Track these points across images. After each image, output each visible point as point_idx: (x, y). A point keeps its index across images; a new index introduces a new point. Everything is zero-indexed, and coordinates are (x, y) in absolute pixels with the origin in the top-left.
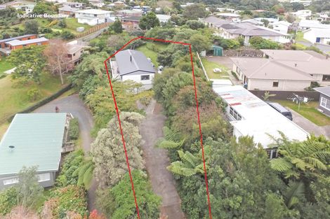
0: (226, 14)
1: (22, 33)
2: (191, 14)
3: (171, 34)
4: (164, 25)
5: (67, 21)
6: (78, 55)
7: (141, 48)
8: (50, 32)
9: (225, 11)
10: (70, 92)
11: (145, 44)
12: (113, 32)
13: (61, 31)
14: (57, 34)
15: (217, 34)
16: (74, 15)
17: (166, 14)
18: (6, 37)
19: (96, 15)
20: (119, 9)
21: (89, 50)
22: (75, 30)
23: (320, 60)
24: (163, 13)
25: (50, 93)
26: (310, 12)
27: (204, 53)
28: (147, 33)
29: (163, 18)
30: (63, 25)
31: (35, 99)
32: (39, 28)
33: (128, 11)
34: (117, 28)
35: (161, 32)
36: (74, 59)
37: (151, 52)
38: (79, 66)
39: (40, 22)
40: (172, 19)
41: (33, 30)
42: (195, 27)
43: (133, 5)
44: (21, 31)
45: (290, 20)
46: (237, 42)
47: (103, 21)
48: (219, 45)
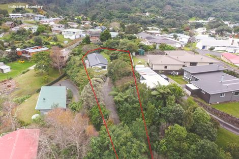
0: (153, 31)
1: (33, 45)
2: (130, 31)
3: (118, 43)
4: (114, 38)
5: (58, 37)
6: (67, 57)
7: (101, 53)
8: (49, 44)
9: (152, 29)
10: (65, 78)
11: (103, 51)
12: (85, 43)
13: (55, 43)
14: (53, 45)
15: (142, 42)
16: (61, 33)
17: (116, 32)
18: (25, 47)
19: (74, 33)
20: (87, 29)
21: (73, 53)
22: (63, 42)
23: (191, 55)
24: (114, 31)
25: (54, 79)
26: (206, 29)
27: (134, 54)
28: (105, 43)
29: (113, 34)
30: (55, 40)
31: (47, 82)
32: (43, 42)
33: (92, 30)
34: (87, 40)
35: (112, 43)
36: (65, 59)
37: (107, 55)
38: (68, 63)
39: (42, 38)
40: (119, 35)
41: (39, 43)
42: (131, 38)
43: (96, 26)
44: (32, 44)
45: (191, 35)
46: (152, 47)
47: (78, 36)
48: (143, 49)
